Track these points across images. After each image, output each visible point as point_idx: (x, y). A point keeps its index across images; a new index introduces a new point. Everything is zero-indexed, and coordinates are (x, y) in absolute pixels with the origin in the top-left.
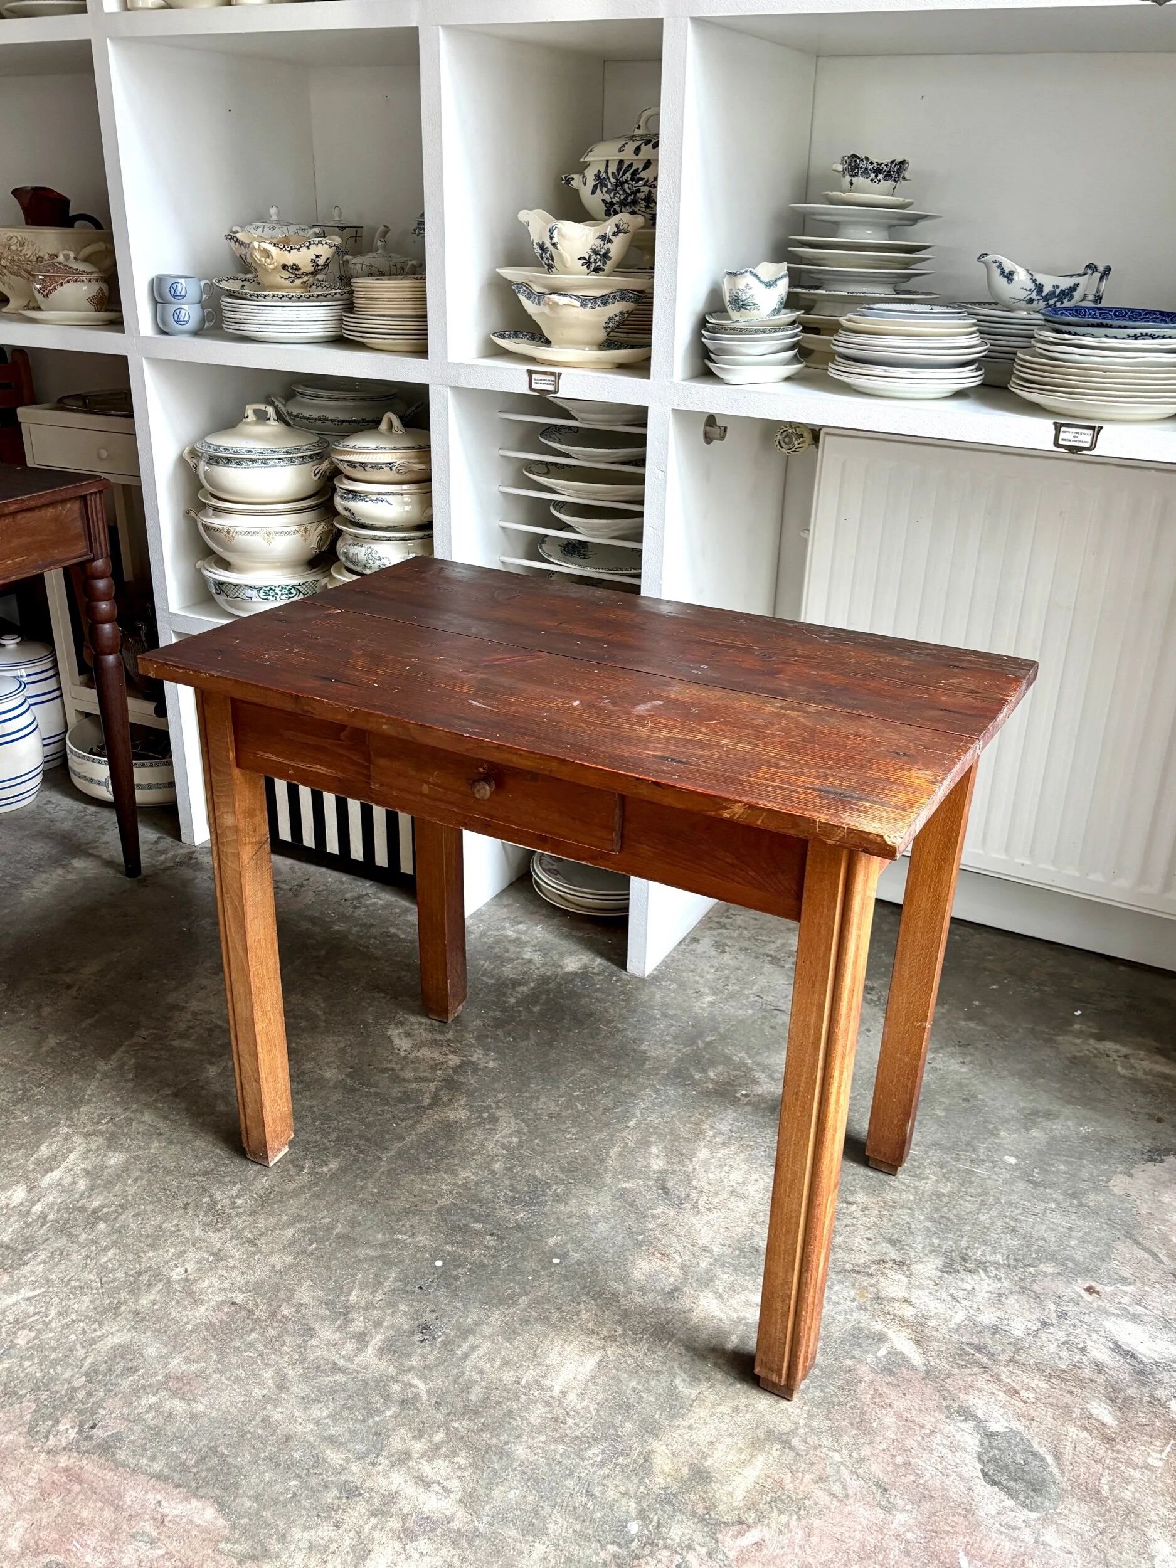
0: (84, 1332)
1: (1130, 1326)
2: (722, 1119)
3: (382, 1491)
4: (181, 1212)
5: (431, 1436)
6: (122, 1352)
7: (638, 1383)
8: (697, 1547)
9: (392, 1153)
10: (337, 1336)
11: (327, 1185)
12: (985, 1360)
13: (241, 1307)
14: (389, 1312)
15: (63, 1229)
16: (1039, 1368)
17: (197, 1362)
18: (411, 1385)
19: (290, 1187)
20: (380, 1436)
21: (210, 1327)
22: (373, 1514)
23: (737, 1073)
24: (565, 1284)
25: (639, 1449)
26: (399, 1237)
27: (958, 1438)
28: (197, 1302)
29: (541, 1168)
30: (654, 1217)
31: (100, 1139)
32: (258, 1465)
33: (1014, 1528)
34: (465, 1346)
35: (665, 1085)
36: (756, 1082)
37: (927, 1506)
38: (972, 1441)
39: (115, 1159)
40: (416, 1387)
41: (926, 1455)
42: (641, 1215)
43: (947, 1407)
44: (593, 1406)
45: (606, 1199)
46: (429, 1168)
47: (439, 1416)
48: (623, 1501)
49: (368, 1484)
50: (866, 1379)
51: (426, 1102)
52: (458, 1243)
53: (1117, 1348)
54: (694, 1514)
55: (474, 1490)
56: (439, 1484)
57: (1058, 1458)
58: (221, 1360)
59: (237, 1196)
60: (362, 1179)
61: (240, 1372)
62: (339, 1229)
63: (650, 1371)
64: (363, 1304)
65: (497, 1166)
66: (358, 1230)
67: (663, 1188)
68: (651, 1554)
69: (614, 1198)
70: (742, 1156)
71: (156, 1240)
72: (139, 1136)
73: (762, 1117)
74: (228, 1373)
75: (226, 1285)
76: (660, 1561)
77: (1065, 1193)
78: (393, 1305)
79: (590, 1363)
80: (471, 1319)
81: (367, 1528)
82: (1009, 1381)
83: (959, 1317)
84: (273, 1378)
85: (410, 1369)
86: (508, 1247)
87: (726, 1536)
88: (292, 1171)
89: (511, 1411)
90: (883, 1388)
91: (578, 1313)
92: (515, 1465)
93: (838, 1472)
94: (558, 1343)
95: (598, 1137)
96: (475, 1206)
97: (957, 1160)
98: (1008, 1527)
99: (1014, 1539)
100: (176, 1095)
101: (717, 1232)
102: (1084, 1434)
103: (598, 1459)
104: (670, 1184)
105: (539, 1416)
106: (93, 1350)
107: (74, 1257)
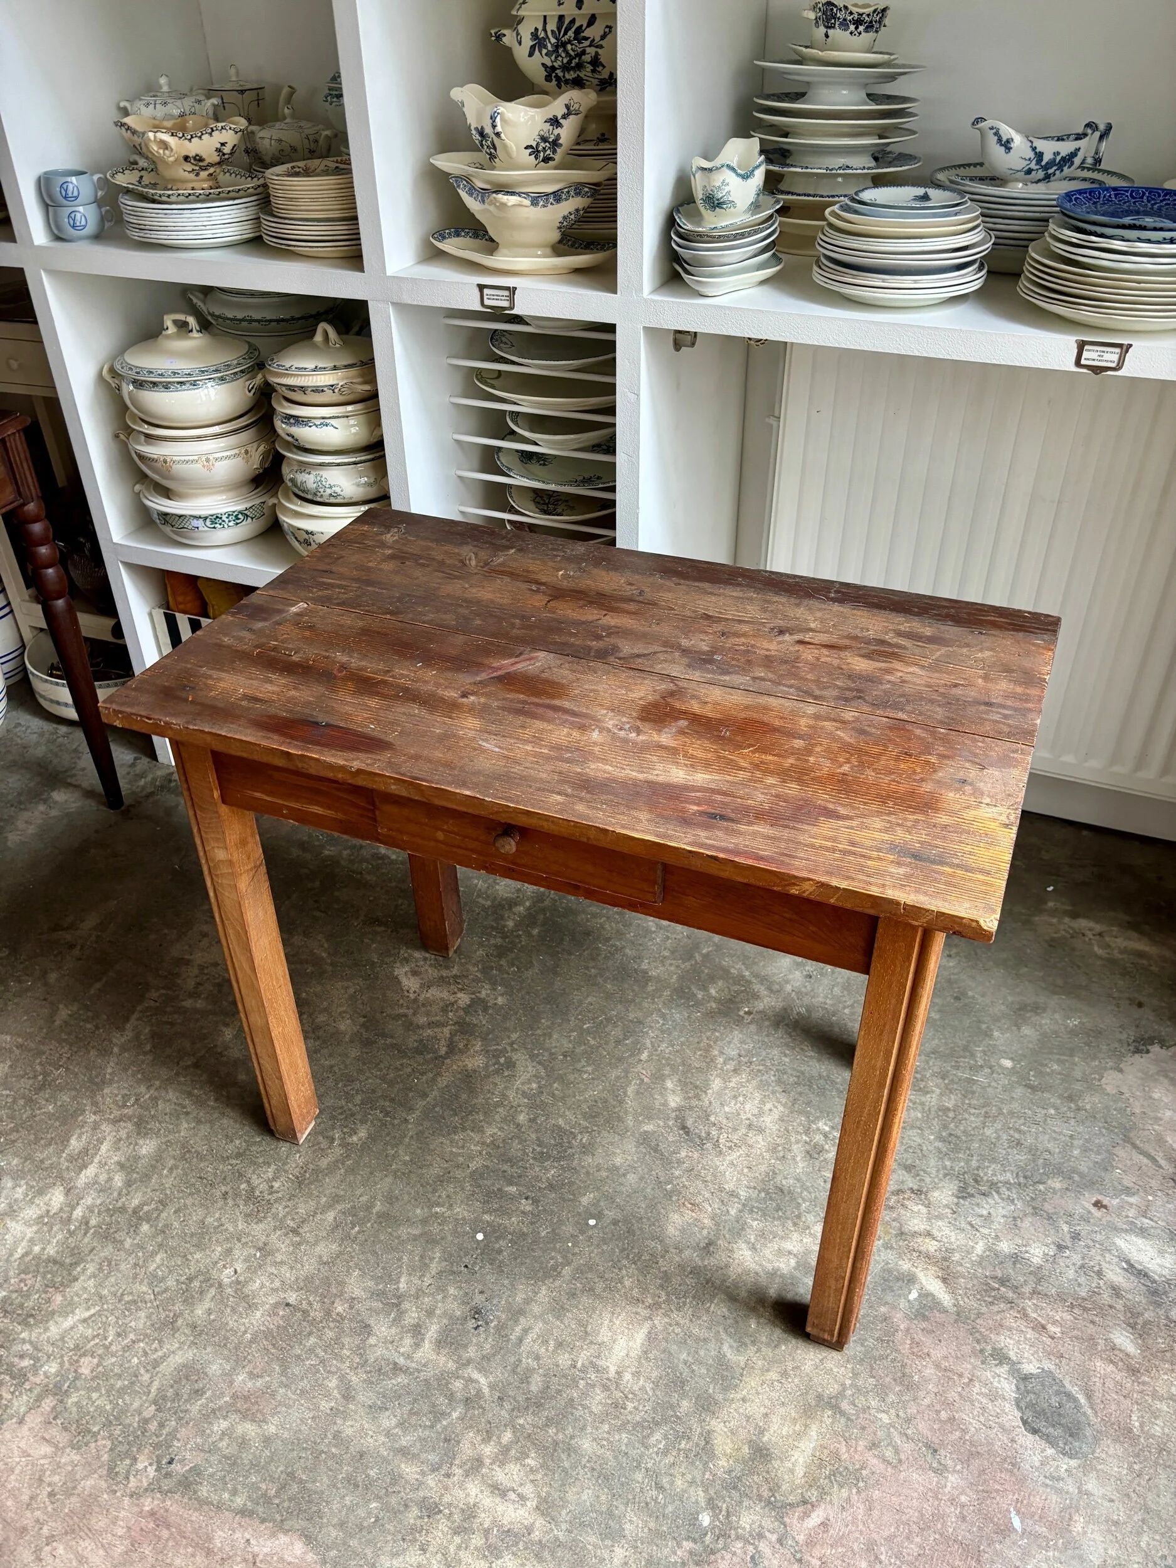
0: (146, 1354)
1: (1139, 1241)
2: (730, 1042)
3: (461, 1505)
4: (221, 1203)
5: (499, 1438)
6: (186, 1373)
7: (688, 1354)
8: (767, 1534)
9: (418, 1113)
10: (393, 1331)
11: (361, 1157)
12: (1010, 1295)
13: (295, 1309)
14: (439, 1297)
15: (106, 1235)
16: (1061, 1298)
17: (262, 1377)
18: (471, 1380)
19: (324, 1163)
20: (450, 1441)
21: (268, 1334)
22: (456, 1532)
23: (736, 988)
24: (605, 1247)
25: (699, 1430)
26: (438, 1209)
27: (996, 1384)
28: (251, 1307)
29: (563, 1116)
30: (680, 1162)
31: (129, 1125)
32: (338, 1489)
33: (1059, 1479)
34: (518, 1329)
35: (670, 1009)
36: (756, 996)
37: (976, 1463)
38: (1008, 1387)
39: (147, 1147)
40: (477, 1382)
41: (968, 1405)
42: (667, 1162)
43: (982, 1351)
44: (649, 1386)
45: (630, 1145)
46: (456, 1127)
47: (503, 1413)
48: (692, 1490)
49: (447, 1499)
50: (902, 1327)
51: (443, 1051)
52: (495, 1210)
53: (1130, 1267)
54: (760, 1497)
55: (549, 1494)
56: (514, 1491)
57: (1089, 1397)
58: (284, 1372)
59: (274, 1179)
60: (393, 1146)
61: (304, 1384)
62: (378, 1207)
63: (698, 1340)
64: (413, 1291)
65: (521, 1118)
66: (397, 1206)
67: (683, 1128)
68: (725, 1548)
69: (639, 1144)
70: (754, 1082)
71: (201, 1237)
72: (167, 1118)
73: (767, 1036)
74: (293, 1387)
75: (277, 1284)
76: (734, 1554)
77: (1060, 1096)
78: (442, 1289)
79: (640, 1336)
80: (519, 1298)
81: (452, 1548)
82: (1034, 1315)
83: (980, 1248)
84: (338, 1387)
85: (469, 1362)
86: (545, 1210)
87: (793, 1519)
88: (324, 1144)
89: (572, 1400)
90: (920, 1337)
91: (621, 1281)
92: (584, 1461)
93: (889, 1435)
94: (607, 1316)
95: (614, 1074)
96: (505, 1167)
97: (957, 1068)
98: (1053, 1478)
99: (1059, 1491)
100: (196, 1065)
101: (741, 1173)
102: (1111, 1368)
103: (662, 1445)
104: (689, 1123)
105: (600, 1402)
106: (157, 1373)
107: (123, 1266)
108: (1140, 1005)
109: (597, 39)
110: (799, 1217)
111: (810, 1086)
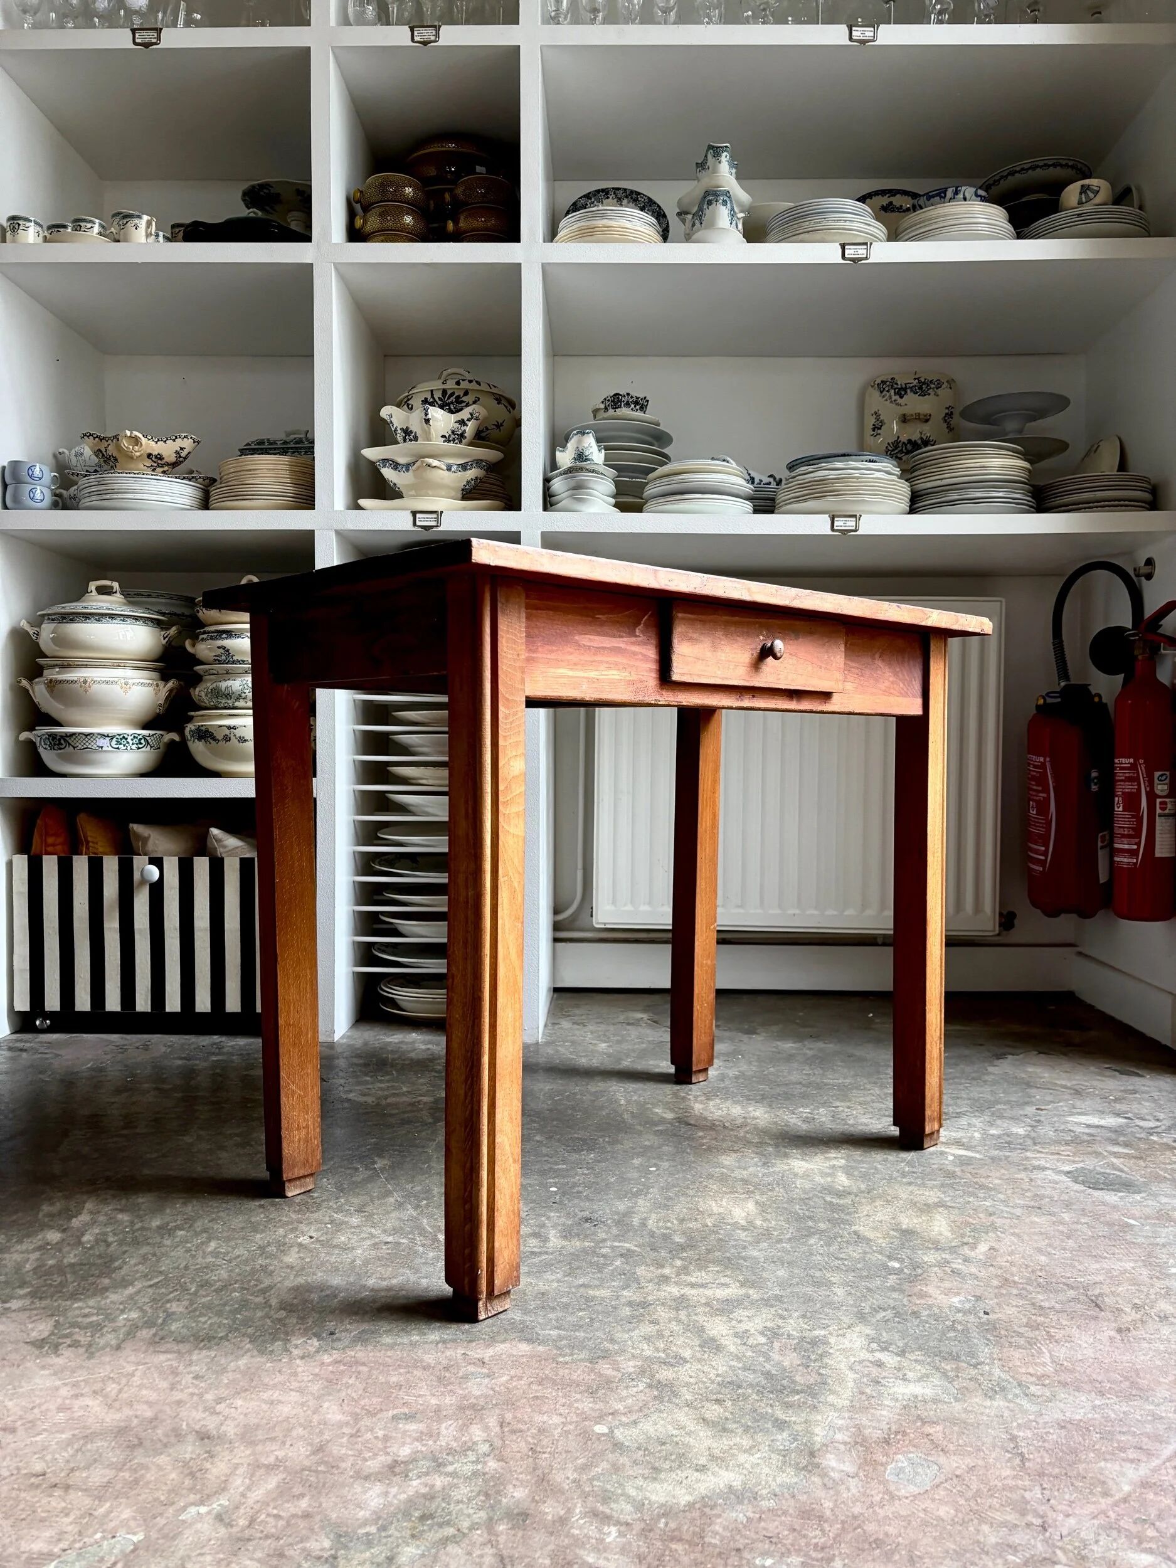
0: (244, 1289)
1: (1082, 1117)
3: (669, 1298)
4: (260, 1211)
5: (671, 1264)
6: (302, 1291)
9: (433, 1147)
11: (394, 1172)
12: (1019, 1147)
13: (397, 1244)
14: (543, 1219)
15: (136, 1243)
16: (1056, 1142)
17: (394, 1279)
18: (613, 1248)
19: (358, 1179)
20: (625, 1274)
21: (379, 1260)
22: (677, 1309)
24: (676, 1177)
25: (845, 1232)
27: (1051, 1177)
28: (348, 1250)
29: (576, 1133)
31: (110, 1191)
32: (535, 1313)
33: (1140, 1202)
34: (636, 1220)
37: (1074, 1207)
38: (1060, 1177)
40: (622, 1246)
41: (1040, 1189)
43: (1025, 1169)
44: (782, 1223)
45: (651, 1137)
47: (662, 1254)
48: (869, 1256)
49: (651, 1298)
51: (430, 1120)
52: (555, 1177)
53: (1088, 1126)
54: (928, 1248)
55: (746, 1278)
56: (712, 1283)
57: (1121, 1171)
60: (424, 1163)
67: (689, 1125)
68: (925, 1272)
69: (657, 1135)
71: (254, 1228)
75: (364, 1235)
76: (936, 1273)
77: (967, 1079)
78: (541, 1216)
79: (750, 1205)
80: (622, 1207)
81: (682, 1317)
82: (1046, 1150)
83: (977, 1135)
85: (604, 1240)
86: (603, 1171)
87: (965, 1252)
89: (720, 1239)
90: (973, 1171)
91: (706, 1187)
92: (761, 1260)
93: (997, 1209)
94: (711, 1202)
95: (603, 1112)
96: (546, 1158)
98: (1135, 1202)
99: (1147, 1206)
102: (1121, 1160)
103: (822, 1242)
104: (692, 1122)
105: (746, 1236)
106: (270, 1296)
107: (172, 1254)
108: (981, 1045)
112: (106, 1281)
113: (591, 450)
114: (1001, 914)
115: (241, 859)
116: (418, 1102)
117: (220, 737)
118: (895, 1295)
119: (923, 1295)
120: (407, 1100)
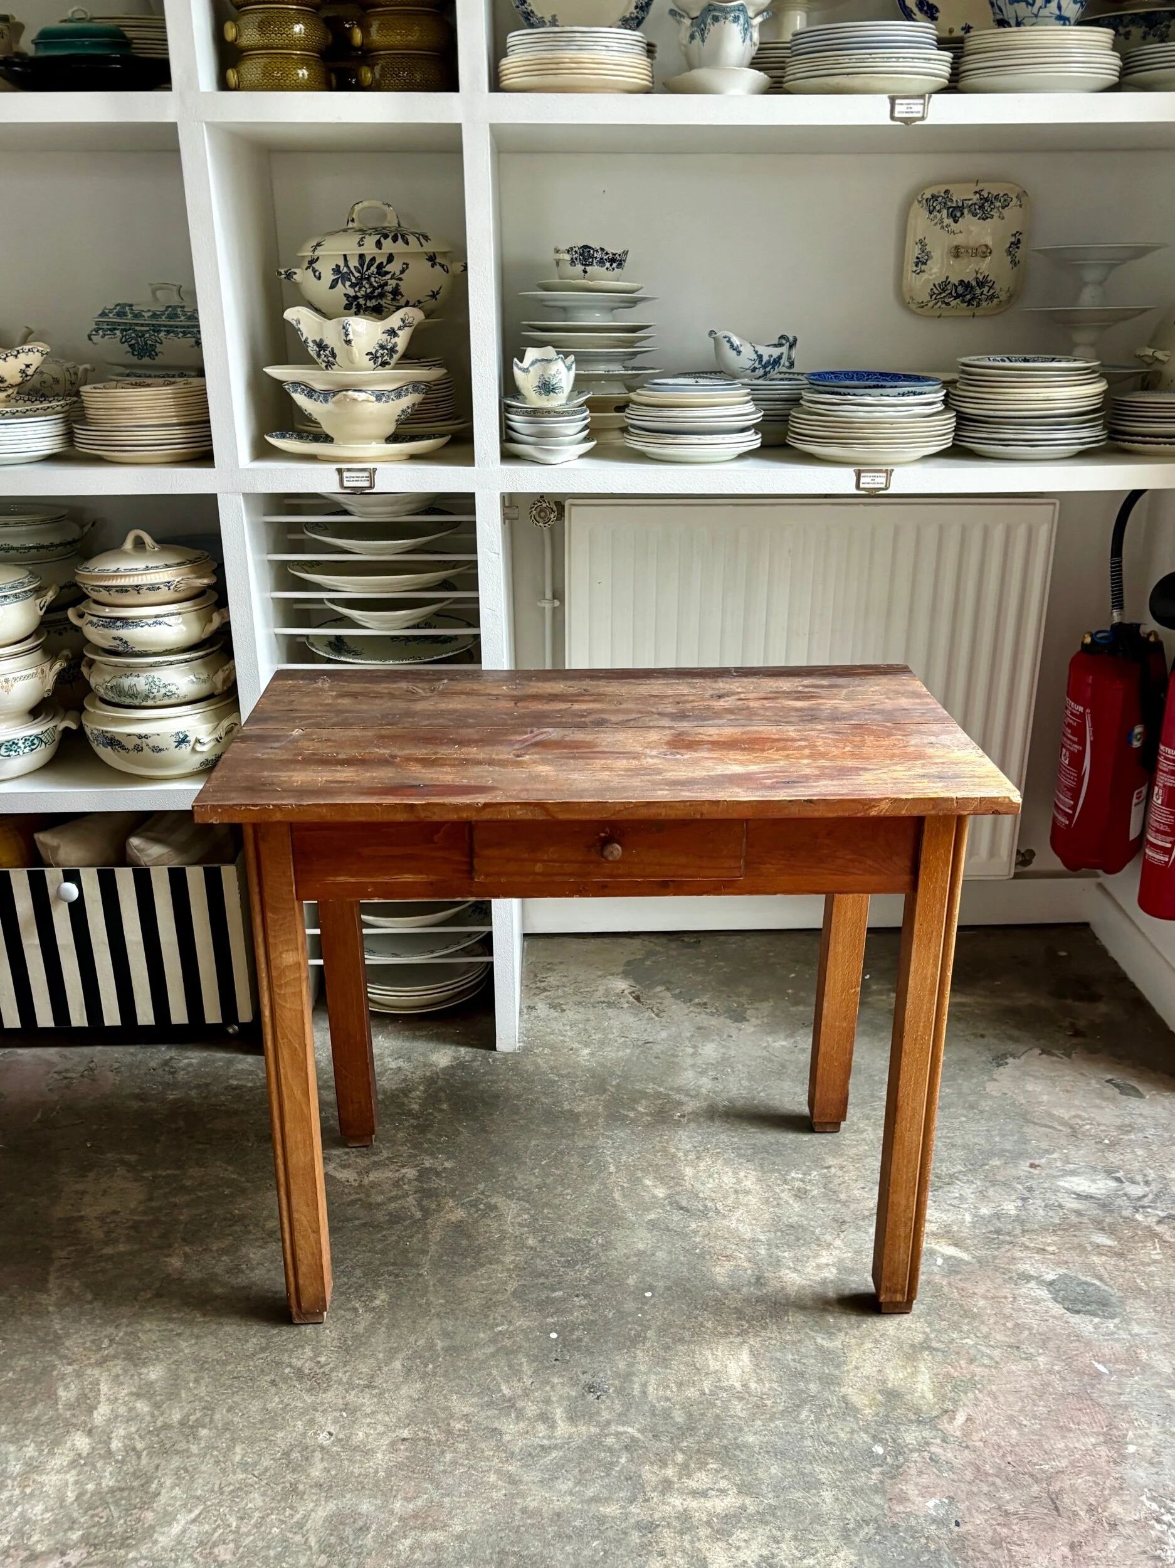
0: (283, 1522)
1: (1075, 1179)
2: (680, 1140)
3: (673, 1515)
4: (273, 1390)
5: (673, 1461)
6: (336, 1522)
7: (793, 1354)
8: (933, 1441)
9: (427, 1266)
10: (522, 1425)
11: (394, 1313)
12: (1008, 1238)
13: (414, 1440)
14: (548, 1388)
15: (164, 1451)
16: (1044, 1229)
17: (419, 1497)
18: (618, 1434)
19: (360, 1328)
20: (632, 1479)
21: (401, 1466)
22: (682, 1533)
23: (660, 1102)
24: (672, 1308)
25: (835, 1398)
26: (500, 1328)
27: (1034, 1294)
28: (368, 1453)
29: (569, 1230)
30: (693, 1231)
31: (119, 1362)
32: (553, 1545)
33: (1113, 1333)
34: (636, 1386)
35: (612, 1131)
36: (681, 1103)
37: (1051, 1345)
38: (1044, 1293)
39: (154, 1373)
40: (626, 1433)
41: (1022, 1314)
42: (683, 1235)
43: (1010, 1278)
44: (775, 1385)
45: (643, 1233)
46: (473, 1266)
47: (664, 1444)
48: (855, 1436)
49: (657, 1515)
50: (945, 1283)
51: (419, 1215)
52: (554, 1313)
53: (1079, 1196)
54: (911, 1421)
55: (743, 1480)
56: (712, 1489)
57: (1101, 1279)
58: (438, 1487)
59: (316, 1356)
60: (422, 1297)
61: (464, 1488)
62: (440, 1344)
63: (794, 1343)
64: (520, 1392)
65: (531, 1242)
66: (458, 1338)
67: (682, 1208)
68: (907, 1460)
69: (650, 1230)
70: (720, 1162)
71: (274, 1420)
72: (159, 1344)
73: (709, 1127)
74: (456, 1493)
75: (380, 1429)
76: (916, 1462)
77: (964, 1108)
78: (546, 1382)
79: (745, 1356)
80: (622, 1365)
81: (687, 1545)
82: (1034, 1245)
83: (968, 1218)
84: (499, 1479)
85: (608, 1423)
86: (600, 1299)
87: (944, 1424)
88: (349, 1315)
89: (717, 1416)
90: (961, 1285)
91: (702, 1325)
92: (757, 1449)
93: (979, 1351)
94: (708, 1353)
95: (593, 1189)
96: (541, 1280)
97: (875, 1110)
98: (1109, 1335)
99: (1117, 1340)
100: (158, 1295)
101: (751, 1224)
102: (1104, 1258)
103: (812, 1418)
104: (684, 1203)
105: (742, 1409)
106: (307, 1531)
107: (203, 1468)
108: (982, 1036)
109: (398, 273)
110: (818, 1239)
111: (768, 1152)
112: (149, 1516)
113: (560, 377)
114: (1018, 852)
115: (169, 869)
116: (402, 1179)
117: (131, 747)
118: (878, 1499)
119: (903, 1499)
120: (390, 1174)
